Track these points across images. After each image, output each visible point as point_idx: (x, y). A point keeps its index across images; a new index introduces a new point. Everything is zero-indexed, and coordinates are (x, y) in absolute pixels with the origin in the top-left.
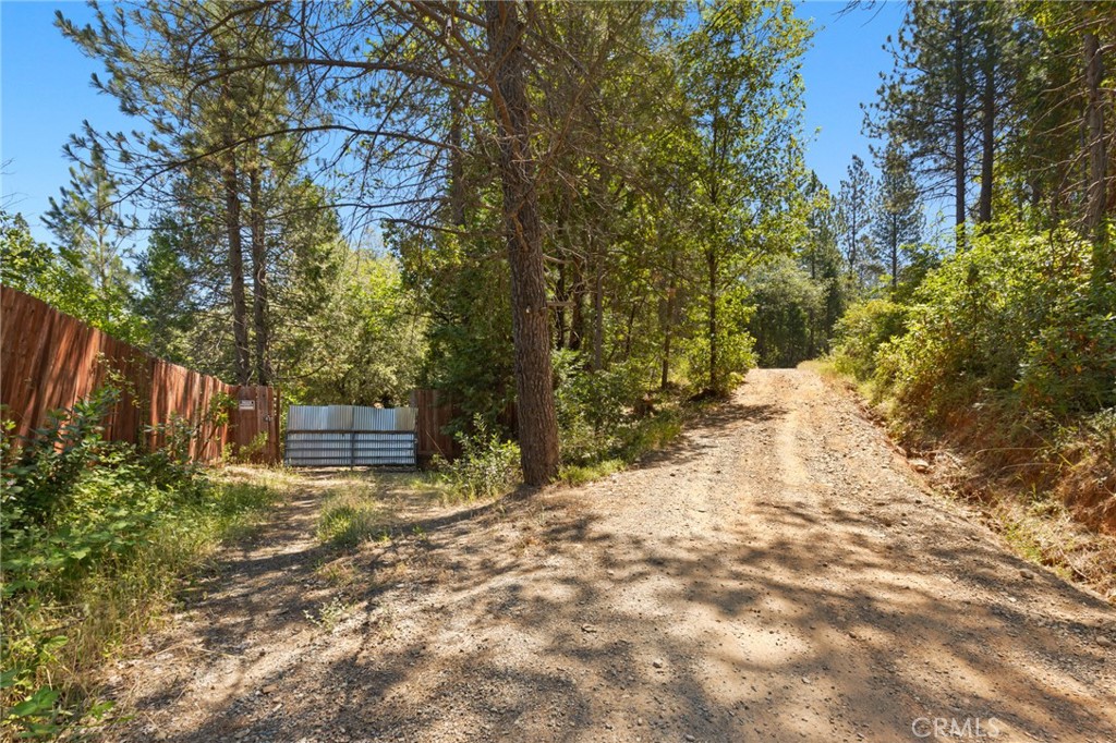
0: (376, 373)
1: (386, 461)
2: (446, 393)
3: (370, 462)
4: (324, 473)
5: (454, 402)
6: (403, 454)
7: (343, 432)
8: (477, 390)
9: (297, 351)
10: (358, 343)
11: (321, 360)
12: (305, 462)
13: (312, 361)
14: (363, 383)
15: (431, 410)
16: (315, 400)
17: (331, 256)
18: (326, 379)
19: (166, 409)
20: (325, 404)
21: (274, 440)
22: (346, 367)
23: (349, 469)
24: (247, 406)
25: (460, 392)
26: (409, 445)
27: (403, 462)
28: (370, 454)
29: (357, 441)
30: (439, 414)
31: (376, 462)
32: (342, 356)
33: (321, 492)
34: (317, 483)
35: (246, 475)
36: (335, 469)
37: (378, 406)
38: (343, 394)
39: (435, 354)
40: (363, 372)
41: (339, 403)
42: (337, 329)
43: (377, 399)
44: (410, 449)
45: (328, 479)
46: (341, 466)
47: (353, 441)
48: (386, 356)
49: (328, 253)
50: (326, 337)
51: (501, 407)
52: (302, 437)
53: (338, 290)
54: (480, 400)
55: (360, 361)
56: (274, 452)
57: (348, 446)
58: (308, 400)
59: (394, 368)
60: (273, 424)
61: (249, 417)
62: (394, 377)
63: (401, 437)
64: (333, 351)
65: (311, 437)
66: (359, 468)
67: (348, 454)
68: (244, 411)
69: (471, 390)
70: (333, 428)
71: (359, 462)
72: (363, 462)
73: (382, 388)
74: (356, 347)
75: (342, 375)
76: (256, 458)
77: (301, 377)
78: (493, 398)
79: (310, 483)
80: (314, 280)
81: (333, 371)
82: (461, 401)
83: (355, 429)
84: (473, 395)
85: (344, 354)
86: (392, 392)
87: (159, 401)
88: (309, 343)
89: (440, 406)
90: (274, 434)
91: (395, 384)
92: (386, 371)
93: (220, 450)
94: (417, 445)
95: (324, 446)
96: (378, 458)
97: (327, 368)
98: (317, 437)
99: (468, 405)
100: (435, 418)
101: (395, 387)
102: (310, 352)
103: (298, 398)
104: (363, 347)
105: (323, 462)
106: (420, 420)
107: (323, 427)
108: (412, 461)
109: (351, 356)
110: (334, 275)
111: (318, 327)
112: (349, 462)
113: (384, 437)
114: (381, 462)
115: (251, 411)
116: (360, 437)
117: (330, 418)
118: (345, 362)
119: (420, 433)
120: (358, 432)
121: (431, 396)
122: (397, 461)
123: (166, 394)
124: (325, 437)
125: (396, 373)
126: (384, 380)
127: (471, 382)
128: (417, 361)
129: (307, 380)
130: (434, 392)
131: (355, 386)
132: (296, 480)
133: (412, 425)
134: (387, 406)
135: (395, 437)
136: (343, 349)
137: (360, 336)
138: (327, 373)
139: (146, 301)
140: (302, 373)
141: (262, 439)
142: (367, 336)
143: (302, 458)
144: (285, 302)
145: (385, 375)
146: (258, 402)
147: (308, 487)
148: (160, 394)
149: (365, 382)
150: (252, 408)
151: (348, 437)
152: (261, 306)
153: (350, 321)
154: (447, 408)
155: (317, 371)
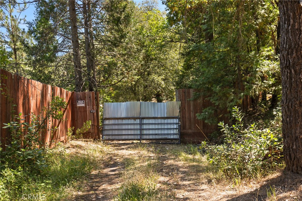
0: (153, 81)
1: (161, 137)
2: (199, 91)
3: (151, 137)
4: (124, 144)
5: (205, 96)
6: (172, 132)
7: (135, 119)
8: (222, 87)
9: (109, 69)
10: (143, 62)
11: (122, 74)
12: (113, 137)
13: (117, 75)
14: (145, 87)
15: (189, 102)
16: (121, 98)
17: (127, 9)
18: (125, 86)
19: (29, 109)
20: (126, 100)
21: (96, 124)
22: (136, 77)
23: (139, 142)
24: (81, 104)
25: (209, 89)
26: (175, 126)
27: (172, 137)
28: (151, 132)
29: (144, 124)
30: (194, 105)
31: (155, 137)
32: (134, 72)
33: (122, 160)
34: (121, 152)
35: (80, 147)
36: (130, 142)
37: (154, 100)
38: (135, 94)
39: (188, 67)
40: (146, 80)
41: (133, 99)
42: (131, 55)
43: (153, 96)
44: (176, 129)
45: (127, 149)
46: (134, 140)
47: (141, 124)
48: (158, 70)
49: (125, 7)
50: (125, 60)
51: (240, 99)
52: (112, 122)
53: (131, 30)
54: (224, 95)
55: (144, 74)
56: (96, 131)
57: (138, 127)
58: (116, 99)
59: (163, 77)
60: (95, 114)
61: (82, 110)
62: (163, 83)
63: (170, 121)
64: (129, 68)
65: (116, 122)
66: (144, 142)
67: (138, 132)
68: (80, 107)
69: (218, 88)
70: (130, 116)
71: (145, 137)
72: (147, 137)
73: (156, 90)
74: (142, 65)
75: (134, 83)
76: (86, 136)
77: (112, 85)
78: (233, 93)
79: (116, 152)
80: (117, 25)
81: (129, 80)
82: (210, 96)
83: (142, 116)
84: (220, 91)
85: (135, 70)
86: (162, 92)
87: (24, 104)
88: (115, 65)
89: (195, 100)
90: (96, 121)
91: (164, 86)
92: (158, 79)
93: (67, 131)
94: (180, 126)
95: (124, 127)
96: (156, 134)
97: (126, 79)
98: (120, 122)
99: (215, 98)
100: (192, 108)
101: (164, 88)
102: (116, 69)
103: (111, 97)
104: (146, 65)
105: (124, 137)
106: (182, 109)
107: (124, 115)
108: (177, 137)
109: (139, 71)
110: (129, 21)
111: (120, 54)
112: (139, 137)
113: (159, 121)
114: (158, 137)
115: (83, 107)
116: (145, 121)
117: (127, 109)
118: (135, 75)
119: (182, 118)
120: (144, 118)
121: (189, 93)
122: (168, 137)
123: (29, 100)
124: (125, 122)
125: (164, 80)
126: (158, 84)
127: (217, 81)
128: (176, 72)
129: (115, 87)
130: (191, 90)
131: (141, 89)
132: (109, 149)
133: (177, 113)
134: (160, 101)
135: (166, 121)
136: (134, 67)
137: (144, 59)
138: (126, 82)
139: (35, 48)
140: (113, 83)
141: (89, 125)
142: (148, 58)
143: (112, 135)
144: (102, 41)
145: (158, 81)
146: (87, 101)
147: (115, 155)
148: (24, 99)
149: (147, 86)
150: (83, 105)
151: (138, 121)
152: (88, 44)
153: (138, 49)
154: (200, 101)
155: (120, 81)
